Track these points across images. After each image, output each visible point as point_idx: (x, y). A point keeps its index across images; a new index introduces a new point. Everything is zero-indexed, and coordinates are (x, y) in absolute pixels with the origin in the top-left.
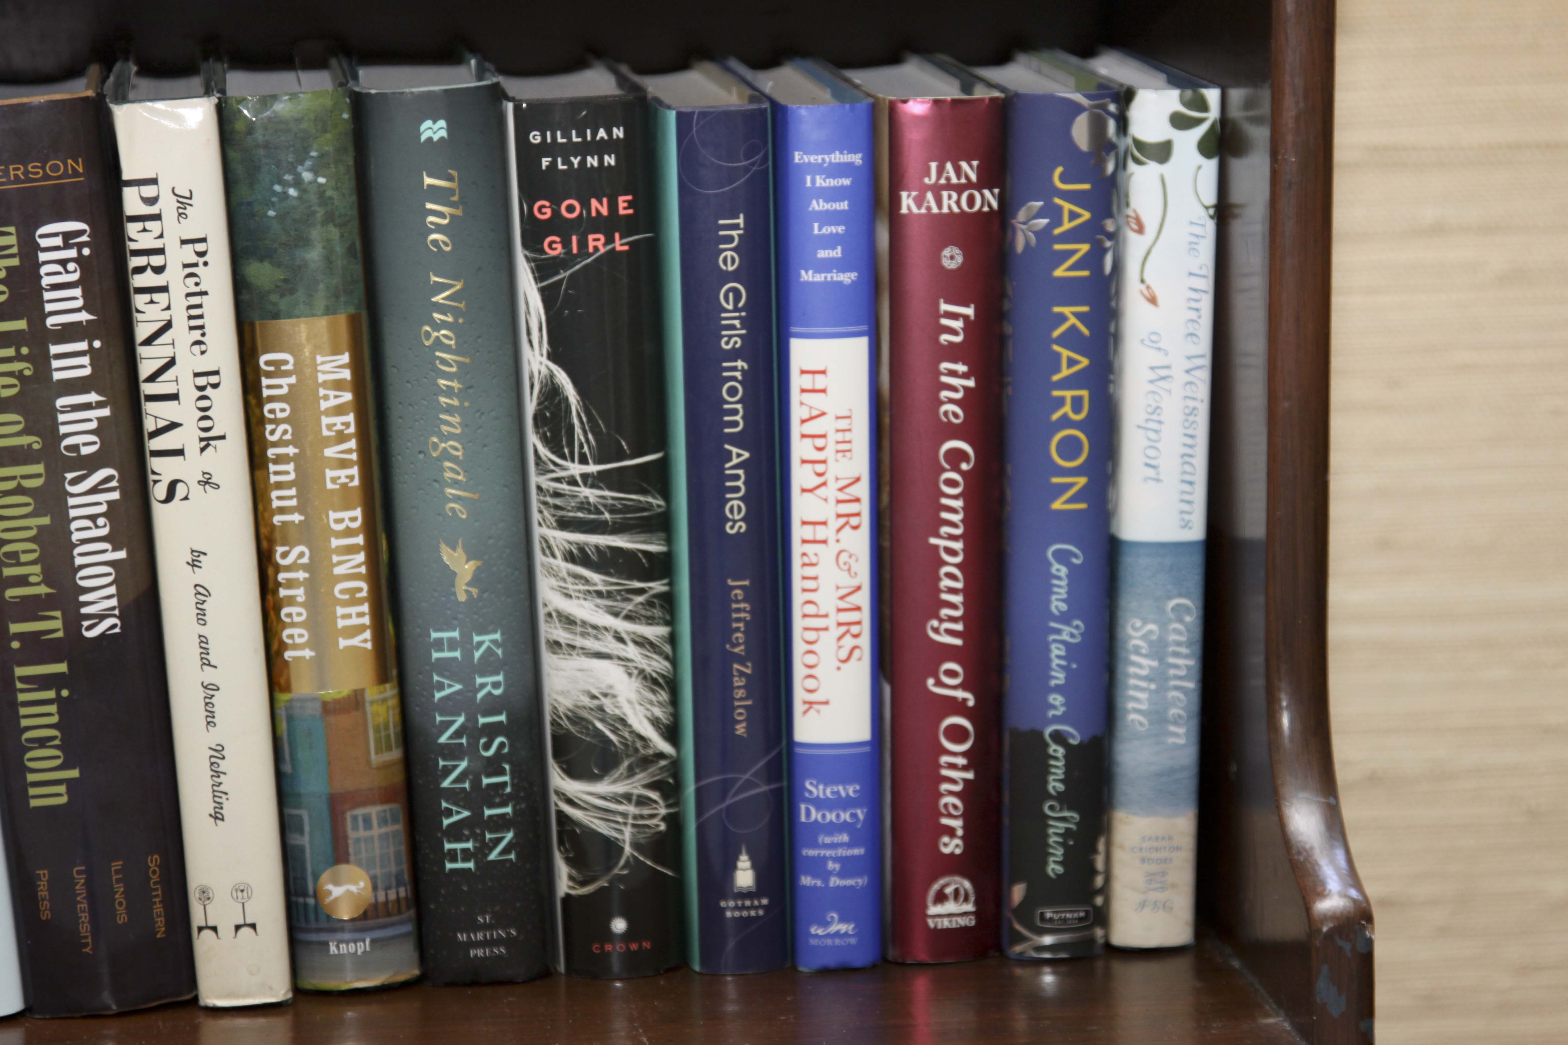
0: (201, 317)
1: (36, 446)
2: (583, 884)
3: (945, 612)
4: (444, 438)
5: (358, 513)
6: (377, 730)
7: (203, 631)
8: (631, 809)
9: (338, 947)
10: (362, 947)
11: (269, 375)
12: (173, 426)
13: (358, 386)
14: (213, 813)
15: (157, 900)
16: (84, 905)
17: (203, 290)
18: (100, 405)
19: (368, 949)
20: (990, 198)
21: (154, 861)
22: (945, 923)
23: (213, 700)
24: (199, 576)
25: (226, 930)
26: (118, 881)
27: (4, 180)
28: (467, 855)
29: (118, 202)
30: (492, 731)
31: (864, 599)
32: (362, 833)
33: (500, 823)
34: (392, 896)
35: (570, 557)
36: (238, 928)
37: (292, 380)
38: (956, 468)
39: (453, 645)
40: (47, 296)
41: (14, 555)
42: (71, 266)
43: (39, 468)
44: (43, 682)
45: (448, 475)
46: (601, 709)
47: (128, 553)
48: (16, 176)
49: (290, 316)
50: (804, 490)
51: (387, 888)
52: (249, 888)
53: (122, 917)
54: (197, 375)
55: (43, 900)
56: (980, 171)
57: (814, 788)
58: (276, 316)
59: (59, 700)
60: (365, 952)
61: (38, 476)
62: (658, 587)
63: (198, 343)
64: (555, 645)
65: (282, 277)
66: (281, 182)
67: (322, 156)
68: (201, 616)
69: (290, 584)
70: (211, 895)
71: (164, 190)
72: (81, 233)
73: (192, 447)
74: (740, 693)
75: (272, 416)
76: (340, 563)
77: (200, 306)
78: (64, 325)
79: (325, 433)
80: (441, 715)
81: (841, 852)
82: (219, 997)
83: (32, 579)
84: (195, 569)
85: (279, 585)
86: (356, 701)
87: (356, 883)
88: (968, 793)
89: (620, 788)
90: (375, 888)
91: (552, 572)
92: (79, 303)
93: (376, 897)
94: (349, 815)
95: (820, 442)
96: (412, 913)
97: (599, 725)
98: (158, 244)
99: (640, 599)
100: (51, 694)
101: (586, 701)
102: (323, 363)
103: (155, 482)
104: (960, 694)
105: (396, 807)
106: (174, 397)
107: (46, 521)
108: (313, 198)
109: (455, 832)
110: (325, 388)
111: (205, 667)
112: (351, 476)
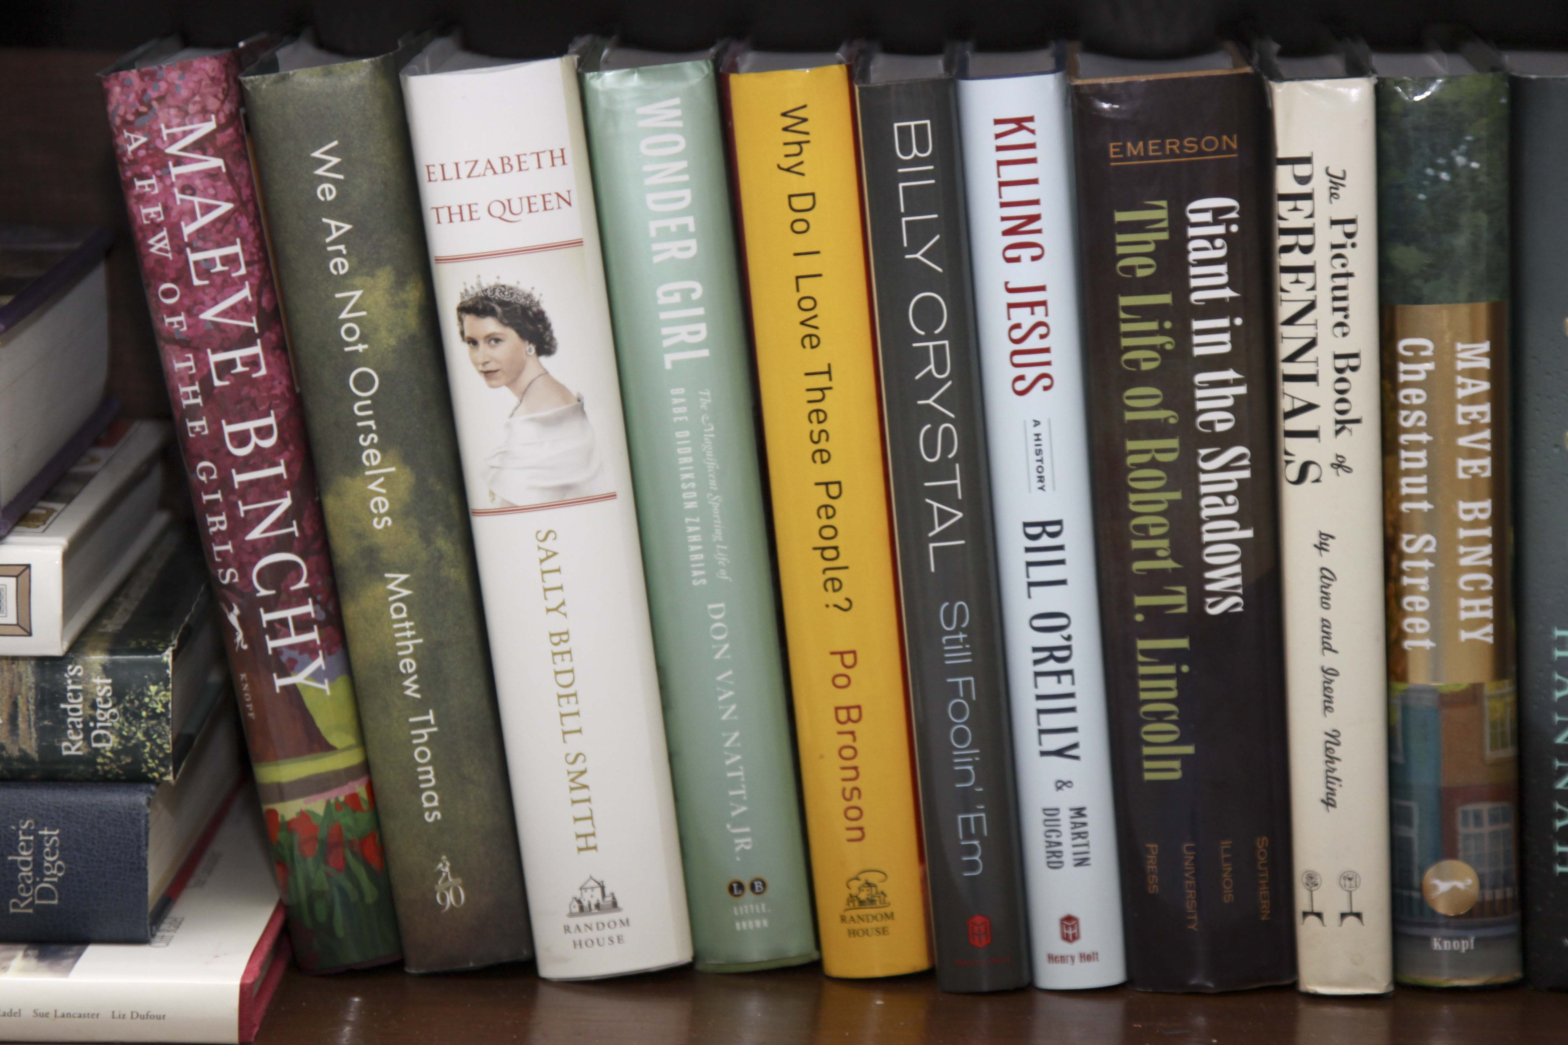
0: (1344, 298)
1: (1172, 421)
5: (1487, 504)
6: (1493, 725)
7: (1326, 614)
9: (1441, 943)
10: (1465, 945)
11: (1406, 360)
12: (1310, 407)
13: (1494, 375)
14: (1325, 798)
15: (1264, 882)
16: (1191, 882)
17: (1350, 271)
18: (1237, 383)
19: (1472, 947)
21: (1262, 843)
23: (1332, 685)
24: (1326, 559)
25: (1331, 917)
26: (1226, 860)
27: (1159, 154)
29: (1266, 179)
32: (1472, 830)
34: (1499, 895)
36: (1343, 916)
37: (1430, 366)
40: (1193, 271)
41: (1143, 528)
42: (1219, 242)
43: (1174, 443)
44: (1164, 656)
47: (1255, 533)
48: (1171, 150)
49: (1431, 301)
51: (1494, 887)
52: (1358, 877)
53: (1228, 897)
54: (1337, 357)
55: (1152, 873)
58: (1418, 301)
59: (1178, 675)
60: (1468, 951)
61: (1172, 450)
63: (1340, 324)
65: (1429, 262)
66: (1435, 166)
67: (1477, 140)
68: (1325, 600)
69: (1413, 573)
70: (1318, 881)
71: (1317, 170)
72: (1230, 209)
73: (1327, 428)
75: (1406, 402)
76: (1466, 554)
77: (1344, 288)
78: (1208, 301)
79: (1461, 421)
80: (1559, 715)
82: (1322, 984)
83: (1160, 553)
84: (1323, 552)
85: (1401, 572)
86: (1473, 695)
87: (1461, 879)
90: (1482, 886)
92: (1224, 280)
93: (1483, 895)
94: (1460, 810)
96: (1517, 914)
98: (1307, 224)
100: (1170, 669)
102: (1463, 350)
103: (1288, 462)
105: (1507, 805)
106: (1312, 378)
107: (1177, 495)
108: (1463, 181)
110: (1464, 376)
111: (1326, 652)
112: (1483, 466)
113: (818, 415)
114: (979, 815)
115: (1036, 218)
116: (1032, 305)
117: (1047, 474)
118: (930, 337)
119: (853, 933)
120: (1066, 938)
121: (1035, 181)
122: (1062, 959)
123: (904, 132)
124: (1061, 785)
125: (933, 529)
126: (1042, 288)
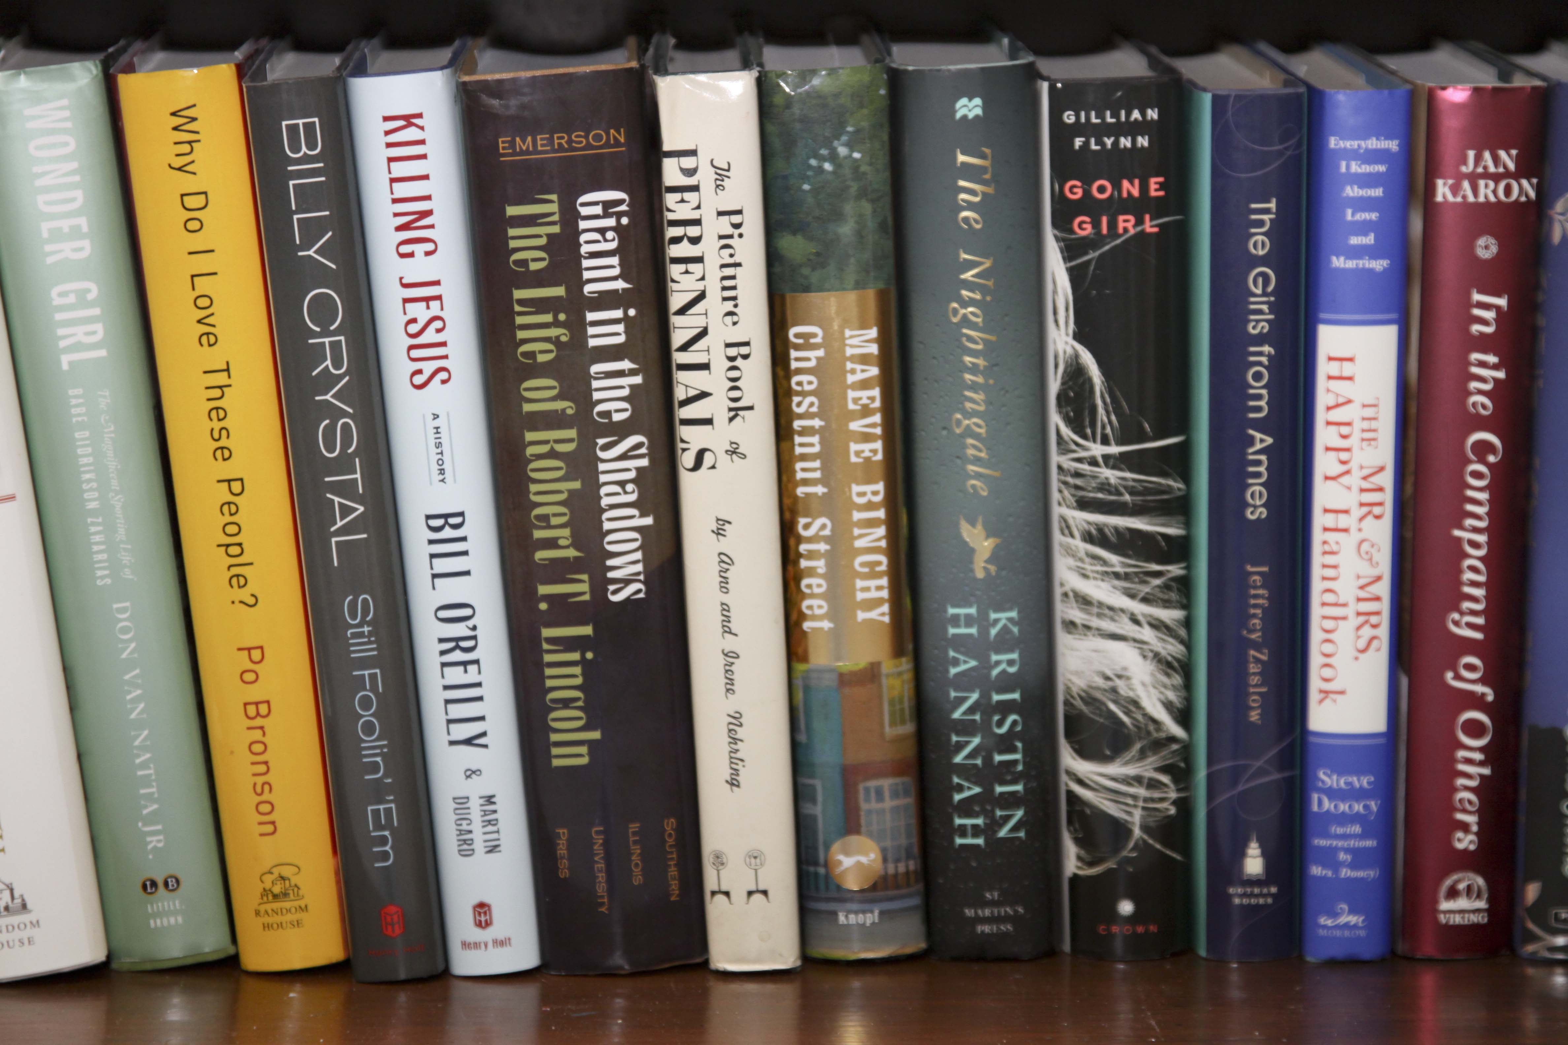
0: (734, 288)
1: (570, 412)
2: (1091, 864)
3: (1466, 605)
4: (968, 415)
5: (880, 487)
6: (892, 703)
7: (725, 598)
8: (1142, 792)
9: (846, 917)
10: (870, 918)
11: (797, 347)
12: (703, 395)
13: (884, 360)
14: (729, 779)
15: (672, 863)
16: (601, 865)
17: (737, 261)
18: (632, 373)
19: (877, 921)
20: (1528, 188)
21: (670, 824)
22: (1457, 919)
23: (733, 668)
24: (724, 545)
25: (739, 895)
26: (635, 842)
27: (548, 148)
28: (976, 831)
29: (657, 172)
30: (1005, 708)
31: (1384, 589)
32: (874, 805)
33: (1010, 801)
34: (902, 868)
35: (1088, 538)
36: (750, 893)
37: (820, 353)
38: (1482, 461)
39: (969, 621)
40: (586, 263)
41: (545, 518)
42: (610, 235)
43: (572, 433)
44: (569, 644)
45: (971, 452)
46: (1114, 690)
47: (655, 520)
48: (560, 144)
49: (820, 289)
50: (1327, 478)
51: (897, 861)
52: (762, 856)
53: (638, 879)
54: (728, 345)
55: (562, 858)
56: (1518, 161)
57: (1327, 778)
58: (807, 289)
59: (583, 662)
60: (873, 923)
61: (570, 440)
62: (1175, 570)
63: (730, 314)
64: (1070, 626)
65: (814, 251)
66: (816, 156)
67: (858, 131)
68: (724, 584)
69: (811, 555)
70: (725, 860)
71: (702, 161)
72: (620, 202)
73: (721, 416)
74: (1255, 680)
75: (799, 388)
76: (861, 536)
77: (733, 277)
78: (601, 293)
79: (851, 406)
80: (956, 690)
81: (1353, 843)
82: (730, 961)
83: (562, 542)
84: (720, 537)
85: (799, 555)
86: (872, 673)
87: (866, 854)
88: (1484, 789)
89: (1131, 770)
90: (885, 860)
91: (1070, 552)
92: (616, 271)
93: (886, 869)
94: (861, 787)
95: (1345, 430)
96: (920, 887)
97: (1112, 707)
98: (695, 215)
99: (1157, 582)
100: (575, 656)
101: (1100, 682)
102: (852, 337)
103: (684, 450)
104: (1479, 689)
105: (907, 780)
106: (705, 367)
107: (576, 485)
108: (847, 172)
109: (967, 808)
110: (852, 362)
111: (726, 635)
112: (875, 450)
113: (218, 412)
114: (390, 805)
115: (429, 213)
116: (427, 300)
117: (447, 466)
118: (326, 333)
119: (267, 927)
120: (479, 925)
121: (426, 177)
122: (476, 945)
123: (293, 129)
124: (471, 773)
125: (335, 523)
126: (437, 283)
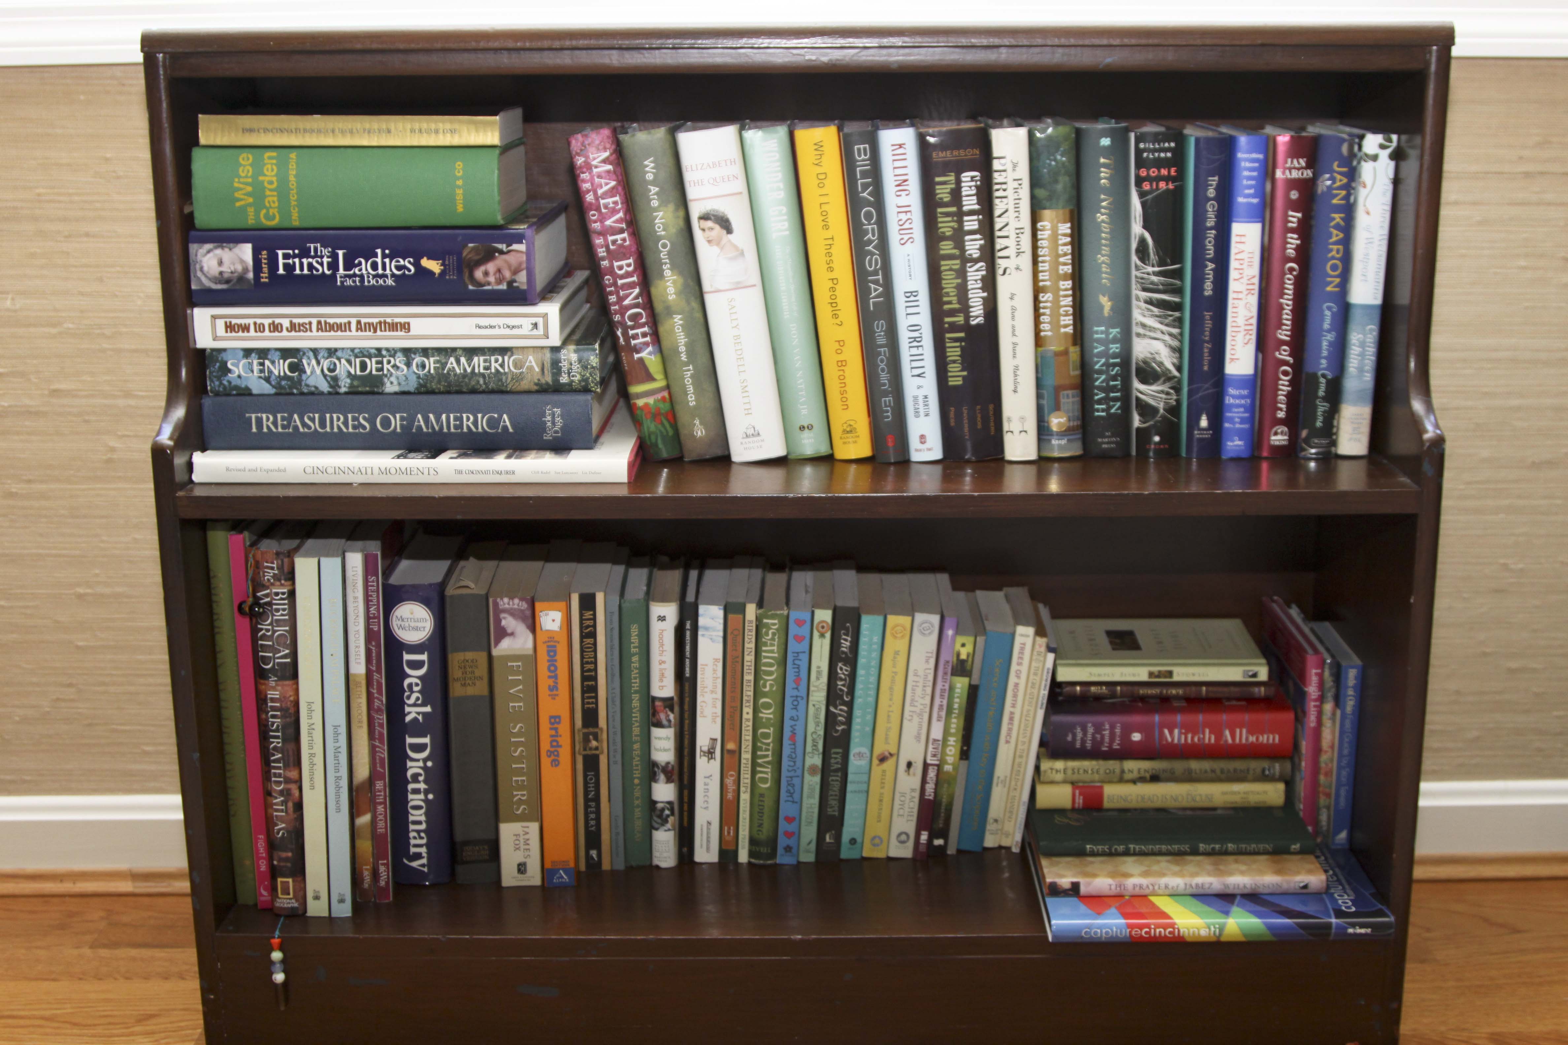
0: (1019, 208)
1: (957, 254)
2: (1144, 423)
3: (1284, 327)
4: (1103, 256)
5: (1070, 283)
6: (1073, 363)
7: (1014, 323)
8: (1163, 396)
9: (1055, 442)
10: (1063, 442)
11: (1041, 230)
12: (1006, 248)
13: (1072, 235)
14: (1013, 390)
15: (992, 420)
16: (966, 422)
17: (1021, 198)
18: (981, 239)
19: (1066, 444)
20: (1308, 173)
21: (991, 407)
22: (1277, 443)
23: (1016, 349)
24: (1014, 303)
25: (1016, 432)
26: (979, 413)
27: (952, 156)
28: (1103, 411)
29: (991, 165)
30: (1114, 365)
31: (1254, 321)
32: (1066, 400)
33: (1115, 399)
34: (1075, 424)
35: (1146, 302)
37: (1049, 232)
38: (1291, 274)
39: (1102, 332)
40: (964, 199)
41: (948, 293)
42: (973, 188)
43: (958, 262)
44: (956, 340)
45: (1104, 269)
46: (1154, 358)
47: (988, 294)
48: (956, 155)
49: (1050, 209)
50: (1235, 280)
51: (1073, 421)
53: (979, 426)
54: (1016, 229)
55: (952, 419)
56: (1307, 163)
57: (1232, 391)
58: (1045, 209)
59: (961, 346)
60: (1064, 444)
61: (957, 264)
62: (1177, 314)
63: (1017, 217)
64: (1138, 335)
65: (1049, 194)
66: (1049, 159)
67: (1065, 150)
68: (1013, 318)
69: (1044, 308)
71: (1008, 161)
72: (977, 176)
73: (1013, 255)
74: (1206, 355)
75: (1041, 246)
76: (1063, 301)
77: (1018, 204)
78: (969, 210)
79: (1060, 252)
80: (1096, 358)
81: (1241, 415)
82: (1012, 457)
83: (954, 302)
84: (1012, 300)
85: (1040, 308)
86: (1066, 353)
88: (1289, 396)
89: (1160, 388)
90: (1069, 420)
91: (1139, 307)
92: (975, 202)
93: (1069, 424)
94: (1061, 393)
95: (1241, 262)
96: (1081, 431)
97: (1154, 365)
98: (1004, 181)
99: (1171, 318)
100: (958, 344)
101: (1149, 356)
102: (1061, 226)
103: (999, 268)
104: (1288, 358)
105: (1078, 391)
106: (1007, 237)
107: (959, 281)
108: (1060, 165)
109: (1099, 402)
110: (1061, 236)
111: (1013, 337)
112: (1068, 269)
113: (829, 254)
114: (889, 399)
115: (906, 181)
116: (906, 212)
117: (912, 274)
118: (870, 224)
119: (844, 443)
120: (922, 443)
121: (906, 167)
122: (920, 450)
123: (859, 150)
124: (919, 387)
125: (871, 295)
126: (909, 206)
